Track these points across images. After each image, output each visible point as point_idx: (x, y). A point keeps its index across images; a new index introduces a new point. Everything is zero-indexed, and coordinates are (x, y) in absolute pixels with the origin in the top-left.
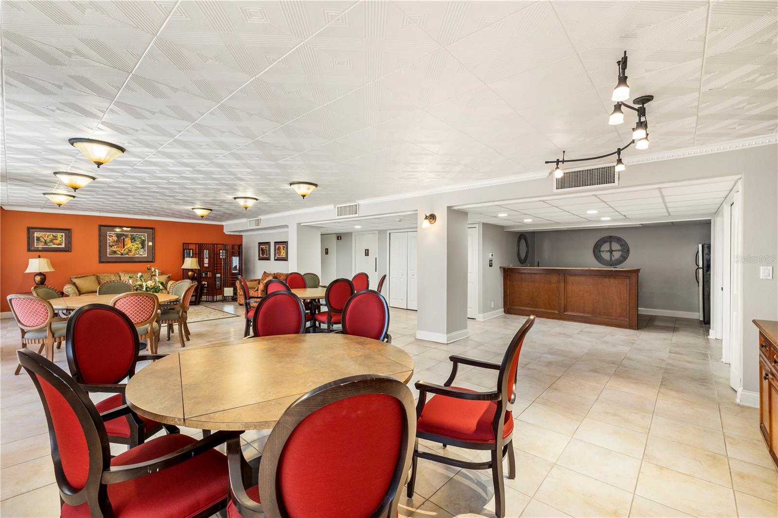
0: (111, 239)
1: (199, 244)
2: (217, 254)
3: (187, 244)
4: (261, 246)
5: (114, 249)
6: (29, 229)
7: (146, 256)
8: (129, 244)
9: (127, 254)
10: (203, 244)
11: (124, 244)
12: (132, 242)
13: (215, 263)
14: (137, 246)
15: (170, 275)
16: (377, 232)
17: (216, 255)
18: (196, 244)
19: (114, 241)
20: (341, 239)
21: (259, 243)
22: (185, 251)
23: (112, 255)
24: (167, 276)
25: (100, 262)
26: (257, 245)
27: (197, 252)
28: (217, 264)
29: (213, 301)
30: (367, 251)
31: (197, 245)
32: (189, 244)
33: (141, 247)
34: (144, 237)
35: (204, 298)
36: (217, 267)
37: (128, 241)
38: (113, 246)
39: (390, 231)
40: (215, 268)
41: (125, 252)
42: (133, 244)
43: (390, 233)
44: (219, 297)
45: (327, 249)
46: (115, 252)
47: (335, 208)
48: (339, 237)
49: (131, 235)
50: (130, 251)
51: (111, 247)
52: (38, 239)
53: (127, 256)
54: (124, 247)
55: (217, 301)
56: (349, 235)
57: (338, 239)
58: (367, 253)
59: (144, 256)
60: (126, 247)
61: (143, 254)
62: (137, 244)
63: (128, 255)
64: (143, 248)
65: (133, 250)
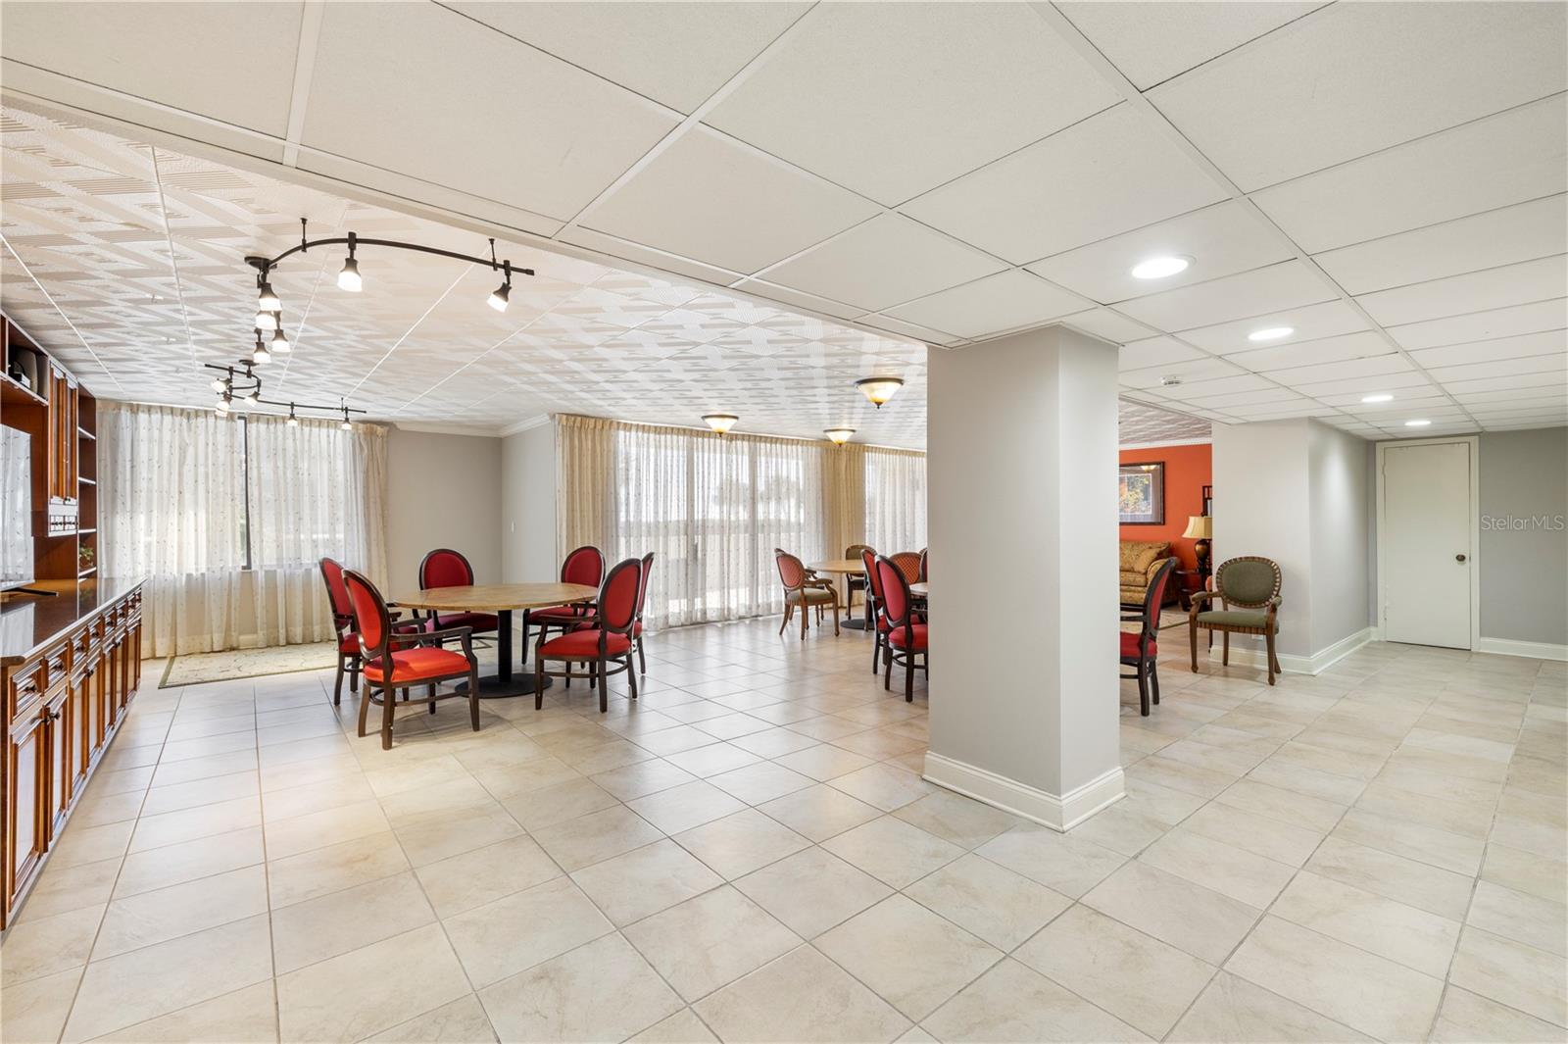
7: (1150, 513)
8: (1126, 494)
12: (1129, 490)
14: (1137, 496)
33: (1143, 497)
34: (1147, 480)
42: (1130, 493)
49: (1129, 478)
50: (1126, 505)
59: (1147, 513)
61: (1147, 509)
62: (1137, 493)
64: (1146, 499)
65: (1131, 503)
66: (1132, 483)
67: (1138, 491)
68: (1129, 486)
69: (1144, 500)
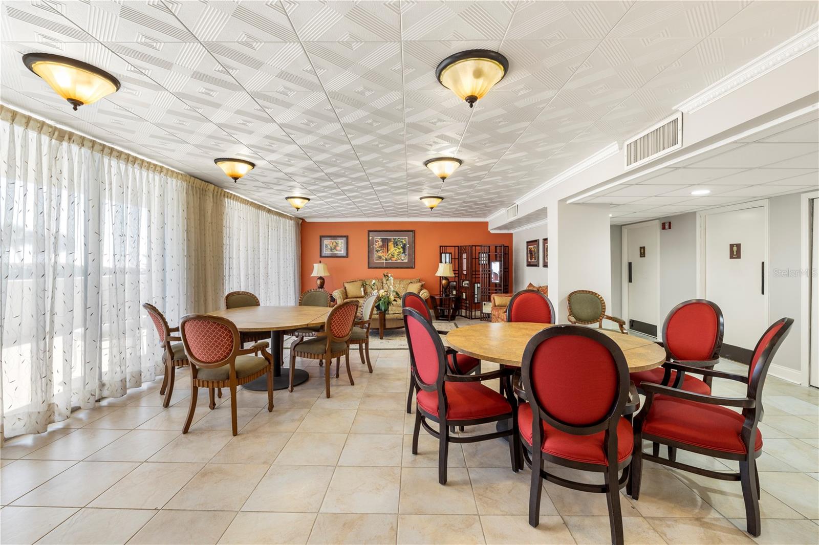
0: (377, 244)
1: (458, 246)
2: (476, 258)
3: (444, 246)
4: (529, 247)
5: (380, 255)
6: (321, 237)
7: (407, 261)
8: (392, 249)
9: (390, 259)
10: (462, 246)
11: (388, 249)
12: (394, 247)
13: (474, 269)
14: (399, 250)
15: (424, 283)
16: (766, 203)
17: (474, 260)
18: (455, 246)
19: (380, 246)
20: (670, 227)
21: (528, 242)
22: (443, 255)
23: (378, 260)
24: (420, 284)
25: (369, 267)
26: (525, 245)
27: (457, 257)
28: (475, 271)
29: (471, 318)
30: (735, 249)
31: (457, 248)
32: (446, 246)
33: (402, 251)
34: (405, 241)
35: (463, 312)
36: (476, 274)
37: (391, 244)
38: (379, 251)
39: (812, 195)
40: (474, 276)
41: (389, 257)
42: (395, 248)
43: (812, 201)
44: (478, 314)
45: (644, 248)
46: (380, 257)
47: (621, 148)
48: (666, 225)
49: (394, 239)
50: (393, 256)
51: (378, 252)
52: (326, 246)
53: (390, 261)
54: (388, 252)
55: (475, 318)
56: (688, 218)
57: (664, 228)
58: (735, 252)
59: (405, 261)
60: (389, 252)
61: (405, 259)
62: (398, 248)
63: (392, 260)
64: (404, 252)
65: (395, 255)
66: (396, 242)
67: (400, 247)
68: (394, 244)
69: (403, 253)
